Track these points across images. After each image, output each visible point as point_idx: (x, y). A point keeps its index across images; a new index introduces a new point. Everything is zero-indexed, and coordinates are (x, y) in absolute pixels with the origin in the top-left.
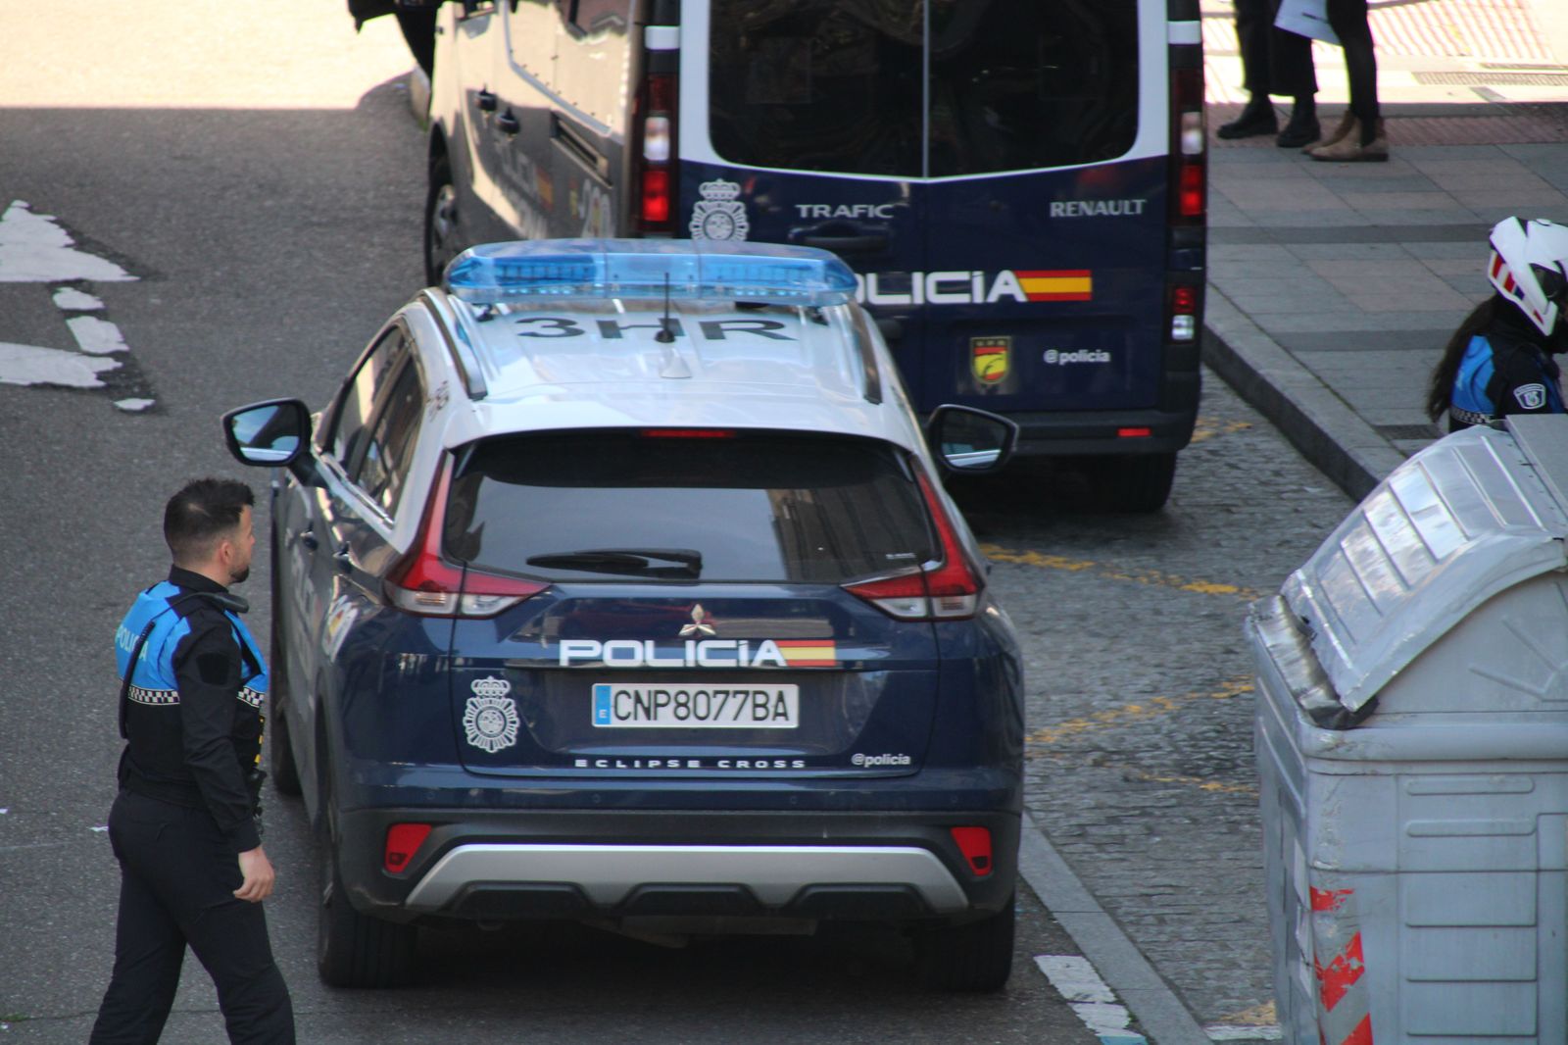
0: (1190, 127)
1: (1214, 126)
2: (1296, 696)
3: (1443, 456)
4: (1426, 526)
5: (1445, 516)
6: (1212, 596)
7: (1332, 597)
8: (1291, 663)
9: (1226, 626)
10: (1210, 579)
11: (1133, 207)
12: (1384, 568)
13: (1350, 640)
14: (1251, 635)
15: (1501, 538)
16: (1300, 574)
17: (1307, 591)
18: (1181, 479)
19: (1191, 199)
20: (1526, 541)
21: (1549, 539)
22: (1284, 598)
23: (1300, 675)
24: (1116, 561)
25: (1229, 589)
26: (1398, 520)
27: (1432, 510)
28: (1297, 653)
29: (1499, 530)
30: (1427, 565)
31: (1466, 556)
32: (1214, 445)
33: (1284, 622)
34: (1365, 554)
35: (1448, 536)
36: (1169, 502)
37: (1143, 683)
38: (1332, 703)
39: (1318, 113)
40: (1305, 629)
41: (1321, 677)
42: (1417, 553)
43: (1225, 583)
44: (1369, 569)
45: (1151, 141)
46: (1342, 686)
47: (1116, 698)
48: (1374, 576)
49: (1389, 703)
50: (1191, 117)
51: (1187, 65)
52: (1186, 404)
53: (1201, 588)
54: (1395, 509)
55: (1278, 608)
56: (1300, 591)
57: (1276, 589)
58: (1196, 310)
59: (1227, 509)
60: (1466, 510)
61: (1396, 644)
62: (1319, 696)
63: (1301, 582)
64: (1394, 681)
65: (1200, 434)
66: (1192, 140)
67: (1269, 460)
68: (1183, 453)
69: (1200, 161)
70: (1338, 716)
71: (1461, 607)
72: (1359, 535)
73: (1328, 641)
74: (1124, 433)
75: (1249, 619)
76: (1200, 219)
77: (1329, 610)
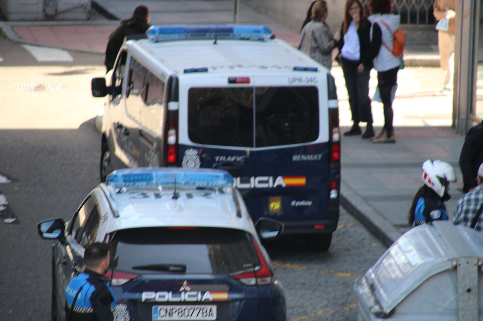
0: (335, 133)
1: (343, 132)
2: (371, 308)
3: (414, 234)
4: (409, 256)
5: (414, 252)
6: (343, 278)
7: (381, 277)
8: (368, 298)
9: (348, 287)
10: (343, 272)
11: (318, 157)
12: (396, 269)
13: (386, 291)
14: (356, 290)
15: (432, 259)
16: (371, 270)
17: (373, 276)
18: (334, 241)
19: (335, 155)
20: (439, 260)
21: (446, 259)
22: (366, 278)
23: (371, 302)
24: (314, 266)
25: (349, 275)
26: (400, 253)
27: (410, 251)
28: (370, 295)
29: (431, 257)
30: (409, 268)
31: (421, 265)
32: (343, 230)
33: (366, 285)
34: (390, 265)
35: (416, 259)
36: (330, 248)
37: (323, 304)
38: (380, 311)
39: (374, 129)
40: (372, 287)
41: (377, 302)
42: (406, 264)
43: (348, 272)
44: (392, 269)
45: (323, 137)
46: (384, 305)
47: (314, 309)
48: (393, 271)
49: (398, 310)
50: (335, 130)
51: (334, 114)
52: (335, 217)
53: (340, 275)
54: (399, 250)
55: (364, 281)
56: (370, 276)
57: (364, 275)
58: (338, 188)
59: (348, 250)
60: (421, 250)
61: (400, 292)
62: (377, 308)
63: (371, 273)
64: (399, 304)
65: (340, 227)
66: (336, 137)
67: (361, 235)
68: (334, 233)
69: (338, 144)
70: (383, 314)
71: (420, 280)
72: (389, 258)
73: (379, 292)
74: (317, 227)
75: (355, 285)
76: (338, 161)
77: (380, 282)
